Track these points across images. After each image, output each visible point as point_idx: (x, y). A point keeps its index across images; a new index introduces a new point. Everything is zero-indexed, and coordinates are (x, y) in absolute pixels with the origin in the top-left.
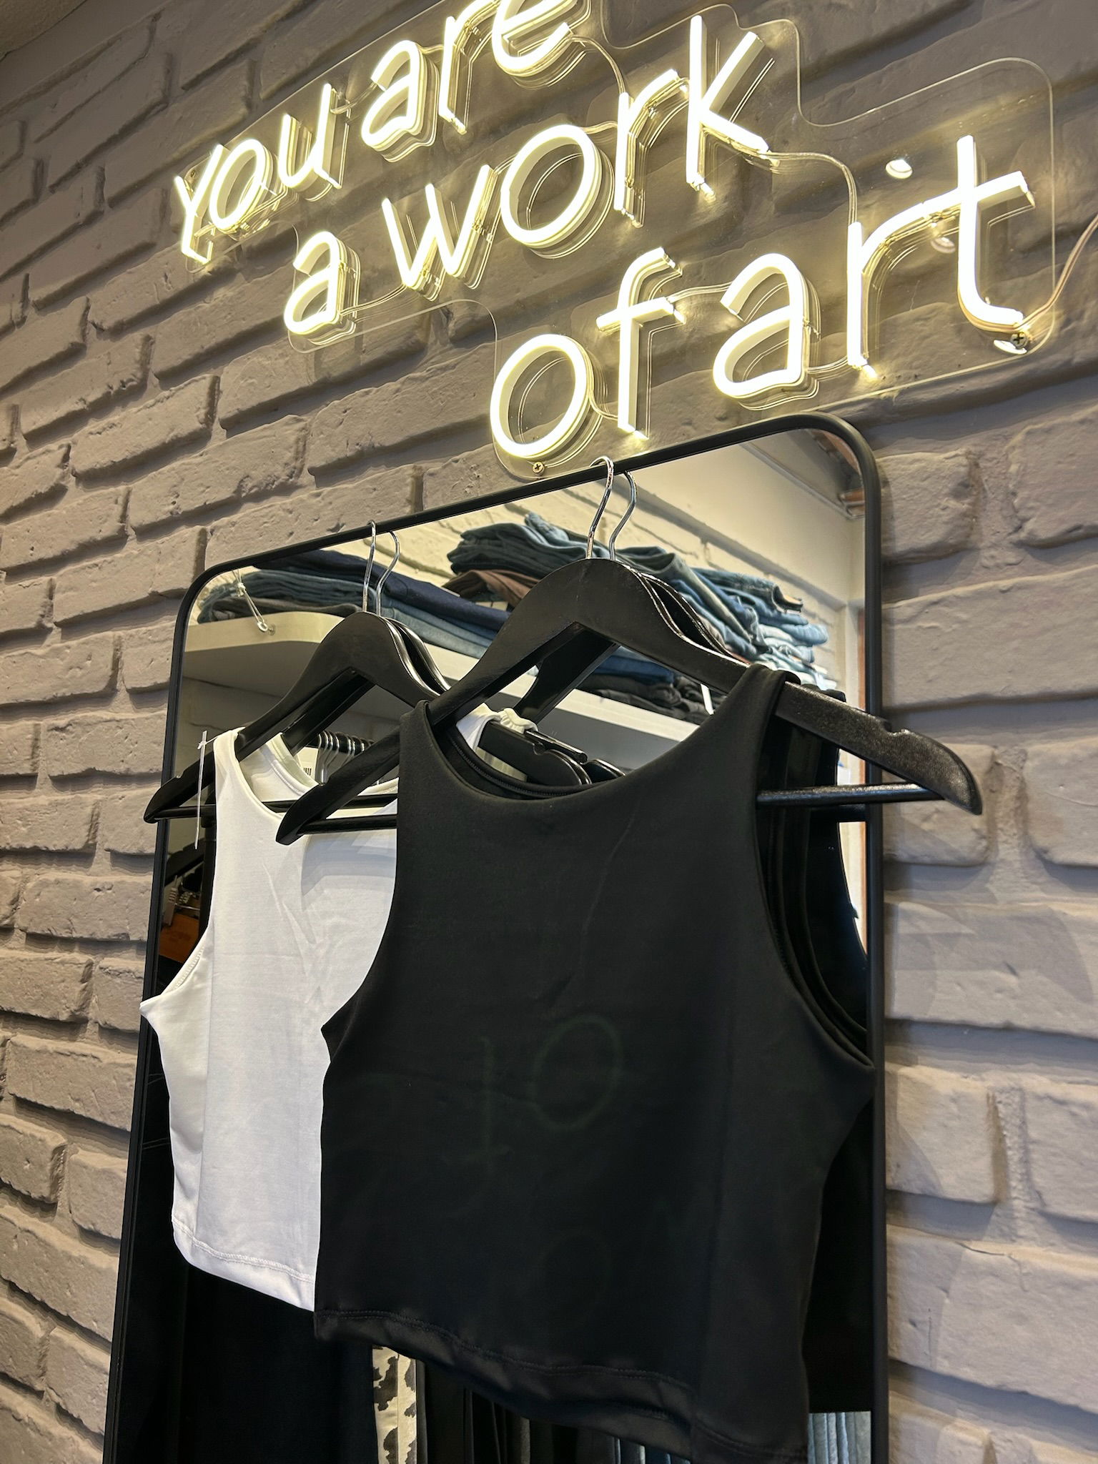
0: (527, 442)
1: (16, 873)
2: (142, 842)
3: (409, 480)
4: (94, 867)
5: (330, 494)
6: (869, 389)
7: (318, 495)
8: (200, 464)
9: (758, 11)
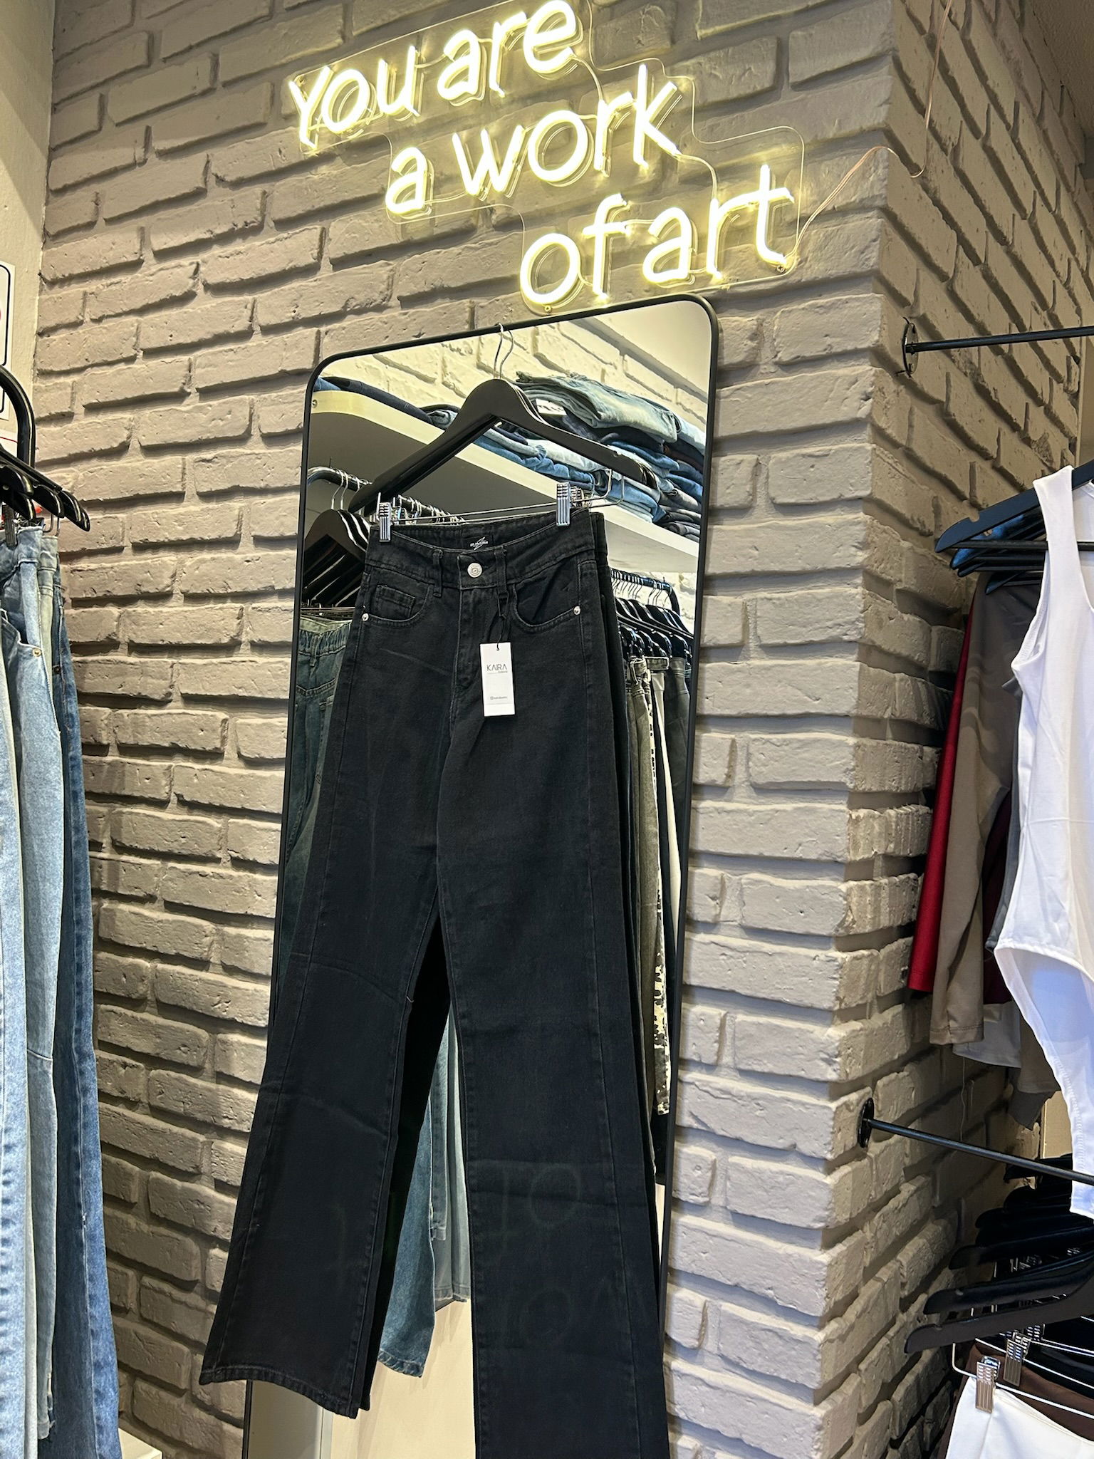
0: (540, 292)
1: (174, 558)
2: (282, 529)
3: (468, 309)
4: (240, 549)
5: (413, 314)
6: (717, 284)
7: (406, 314)
8: (314, 287)
9: (677, 66)
